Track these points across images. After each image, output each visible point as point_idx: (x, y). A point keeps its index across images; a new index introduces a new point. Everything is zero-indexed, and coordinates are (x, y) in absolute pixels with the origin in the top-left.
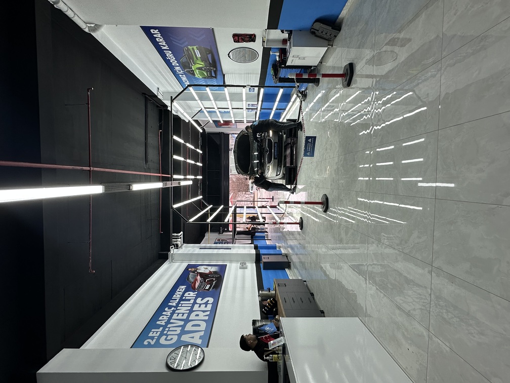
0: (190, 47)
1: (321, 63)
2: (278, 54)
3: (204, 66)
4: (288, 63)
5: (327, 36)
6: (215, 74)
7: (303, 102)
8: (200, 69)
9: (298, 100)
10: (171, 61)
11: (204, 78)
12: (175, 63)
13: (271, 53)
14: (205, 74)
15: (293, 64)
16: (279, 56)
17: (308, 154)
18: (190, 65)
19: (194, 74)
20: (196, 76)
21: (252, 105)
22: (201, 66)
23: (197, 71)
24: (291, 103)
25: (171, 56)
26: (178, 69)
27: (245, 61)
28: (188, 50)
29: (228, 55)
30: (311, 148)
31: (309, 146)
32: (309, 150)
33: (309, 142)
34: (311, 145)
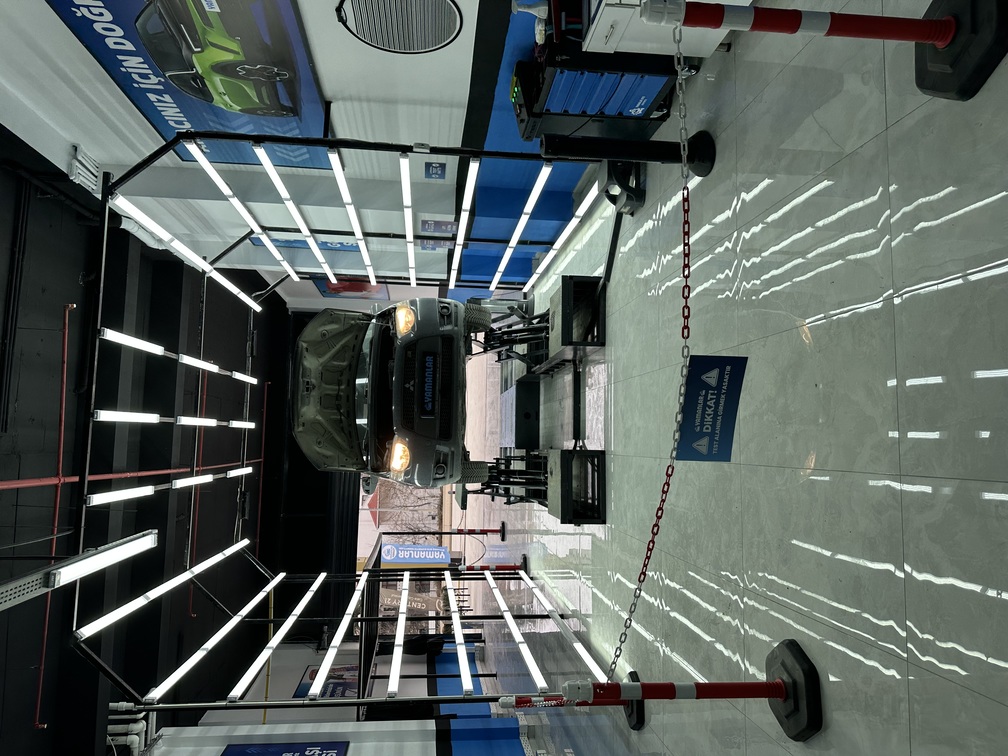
3: (241, 58)
4: (591, 42)
6: (293, 96)
8: (223, 69)
10: (97, 28)
11: (248, 111)
12: (115, 38)
14: (252, 94)
17: (702, 445)
18: (185, 52)
19: (204, 94)
20: (219, 102)
21: (438, 224)
22: (230, 57)
23: (217, 79)
26: (133, 64)
27: (406, 47)
29: (339, 9)
30: (716, 411)
31: (705, 405)
32: (707, 429)
33: (708, 387)
34: (717, 404)
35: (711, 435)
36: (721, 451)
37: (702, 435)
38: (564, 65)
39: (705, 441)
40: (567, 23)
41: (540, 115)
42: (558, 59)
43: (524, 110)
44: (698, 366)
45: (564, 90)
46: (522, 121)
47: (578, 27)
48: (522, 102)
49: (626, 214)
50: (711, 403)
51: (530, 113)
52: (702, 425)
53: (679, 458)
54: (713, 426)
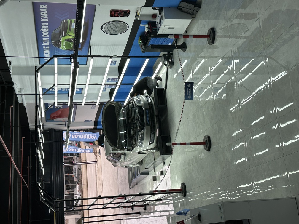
0: (69, 20)
1: (186, 32)
2: (147, 26)
3: (74, 38)
4: (160, 32)
5: (191, 12)
7: (169, 70)
8: (68, 40)
9: (165, 68)
10: (43, 33)
11: (68, 50)
12: (46, 35)
13: (141, 25)
14: (72, 45)
15: (163, 33)
16: (148, 28)
17: (189, 97)
19: (59, 46)
20: (61, 48)
21: (113, 79)
22: (71, 37)
23: (65, 42)
25: (46, 27)
26: (46, 40)
27: (115, 33)
28: (67, 22)
29: (101, 27)
30: (190, 92)
31: (188, 90)
32: (189, 94)
33: (188, 87)
34: (190, 90)
35: (190, 95)
36: (192, 98)
37: (188, 95)
38: (153, 37)
39: (189, 96)
40: (153, 28)
41: (147, 47)
42: (152, 35)
43: (143, 46)
44: (187, 84)
45: (152, 41)
46: (142, 48)
47: (156, 29)
48: (142, 44)
49: (169, 68)
50: (189, 90)
51: (145, 47)
52: (188, 94)
53: (185, 99)
54: (190, 94)
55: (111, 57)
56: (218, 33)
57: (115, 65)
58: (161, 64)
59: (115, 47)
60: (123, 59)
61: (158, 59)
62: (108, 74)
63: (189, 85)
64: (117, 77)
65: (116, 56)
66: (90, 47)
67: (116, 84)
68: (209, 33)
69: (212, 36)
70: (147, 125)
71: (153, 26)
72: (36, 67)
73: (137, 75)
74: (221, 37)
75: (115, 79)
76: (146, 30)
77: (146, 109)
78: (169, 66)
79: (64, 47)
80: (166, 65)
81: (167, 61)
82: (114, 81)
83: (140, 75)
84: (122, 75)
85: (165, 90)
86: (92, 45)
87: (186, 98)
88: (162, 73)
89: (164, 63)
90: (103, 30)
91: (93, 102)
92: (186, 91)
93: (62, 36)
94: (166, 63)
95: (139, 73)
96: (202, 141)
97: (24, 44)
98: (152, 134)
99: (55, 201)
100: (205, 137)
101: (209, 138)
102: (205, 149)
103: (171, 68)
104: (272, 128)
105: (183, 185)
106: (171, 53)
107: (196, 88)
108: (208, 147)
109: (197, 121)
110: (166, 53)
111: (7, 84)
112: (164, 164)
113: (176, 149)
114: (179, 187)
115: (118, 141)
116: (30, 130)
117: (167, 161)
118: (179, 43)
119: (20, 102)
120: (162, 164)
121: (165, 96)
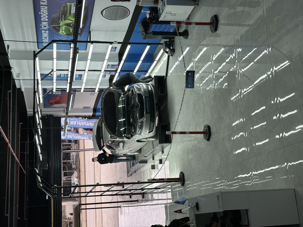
0: (68, 4)
1: (189, 19)
2: (149, 12)
3: (73, 22)
4: (161, 19)
7: (171, 57)
8: (67, 24)
9: (166, 55)
10: (42, 16)
11: (67, 34)
12: (44, 18)
13: (142, 11)
14: (71, 30)
15: (165, 20)
16: (150, 14)
17: (189, 86)
18: (60, 21)
19: (58, 30)
20: (60, 32)
21: (113, 66)
22: (71, 22)
23: (64, 27)
24: (155, 63)
25: (45, 11)
26: (44, 24)
27: (115, 19)
28: (66, 6)
29: (102, 12)
30: (191, 80)
31: (189, 79)
33: (189, 76)
34: (191, 78)
35: (191, 84)
36: (193, 86)
37: (189, 84)
38: (154, 23)
40: (154, 14)
41: (148, 34)
42: (153, 22)
43: (144, 32)
44: (188, 72)
45: (154, 28)
46: (143, 35)
47: (158, 15)
48: (144, 30)
49: (171, 56)
51: (146, 33)
52: (189, 82)
54: (191, 82)
55: (111, 43)
56: (221, 21)
57: (115, 51)
58: (162, 51)
59: (116, 32)
60: (124, 45)
61: (160, 46)
62: (108, 60)
63: (190, 73)
64: (117, 63)
65: (116, 42)
66: (90, 32)
67: (116, 71)
68: (212, 21)
69: (214, 23)
70: (147, 113)
71: (155, 12)
72: (34, 52)
73: (138, 62)
74: (224, 24)
75: (115, 65)
76: (148, 16)
77: (146, 97)
78: (170, 53)
79: (63, 31)
80: (167, 52)
81: (169, 48)
82: (114, 68)
83: (140, 62)
84: (122, 62)
85: (166, 78)
86: (92, 31)
87: (187, 87)
88: (163, 61)
89: (165, 50)
90: (104, 15)
91: (92, 89)
92: (187, 79)
93: (62, 20)
94: (168, 50)
95: (139, 60)
96: (202, 131)
97: (22, 27)
98: (151, 122)
99: (53, 188)
100: (205, 126)
101: (209, 127)
102: (205, 138)
103: (172, 56)
104: (273, 118)
105: (182, 174)
106: (172, 40)
107: (197, 76)
108: (207, 137)
109: (197, 110)
110: (167, 40)
111: (5, 68)
112: (163, 153)
113: (176, 138)
114: (177, 176)
115: (117, 129)
116: (28, 115)
117: (166, 150)
118: (181, 30)
119: (18, 87)
120: (161, 152)
121: (166, 85)
